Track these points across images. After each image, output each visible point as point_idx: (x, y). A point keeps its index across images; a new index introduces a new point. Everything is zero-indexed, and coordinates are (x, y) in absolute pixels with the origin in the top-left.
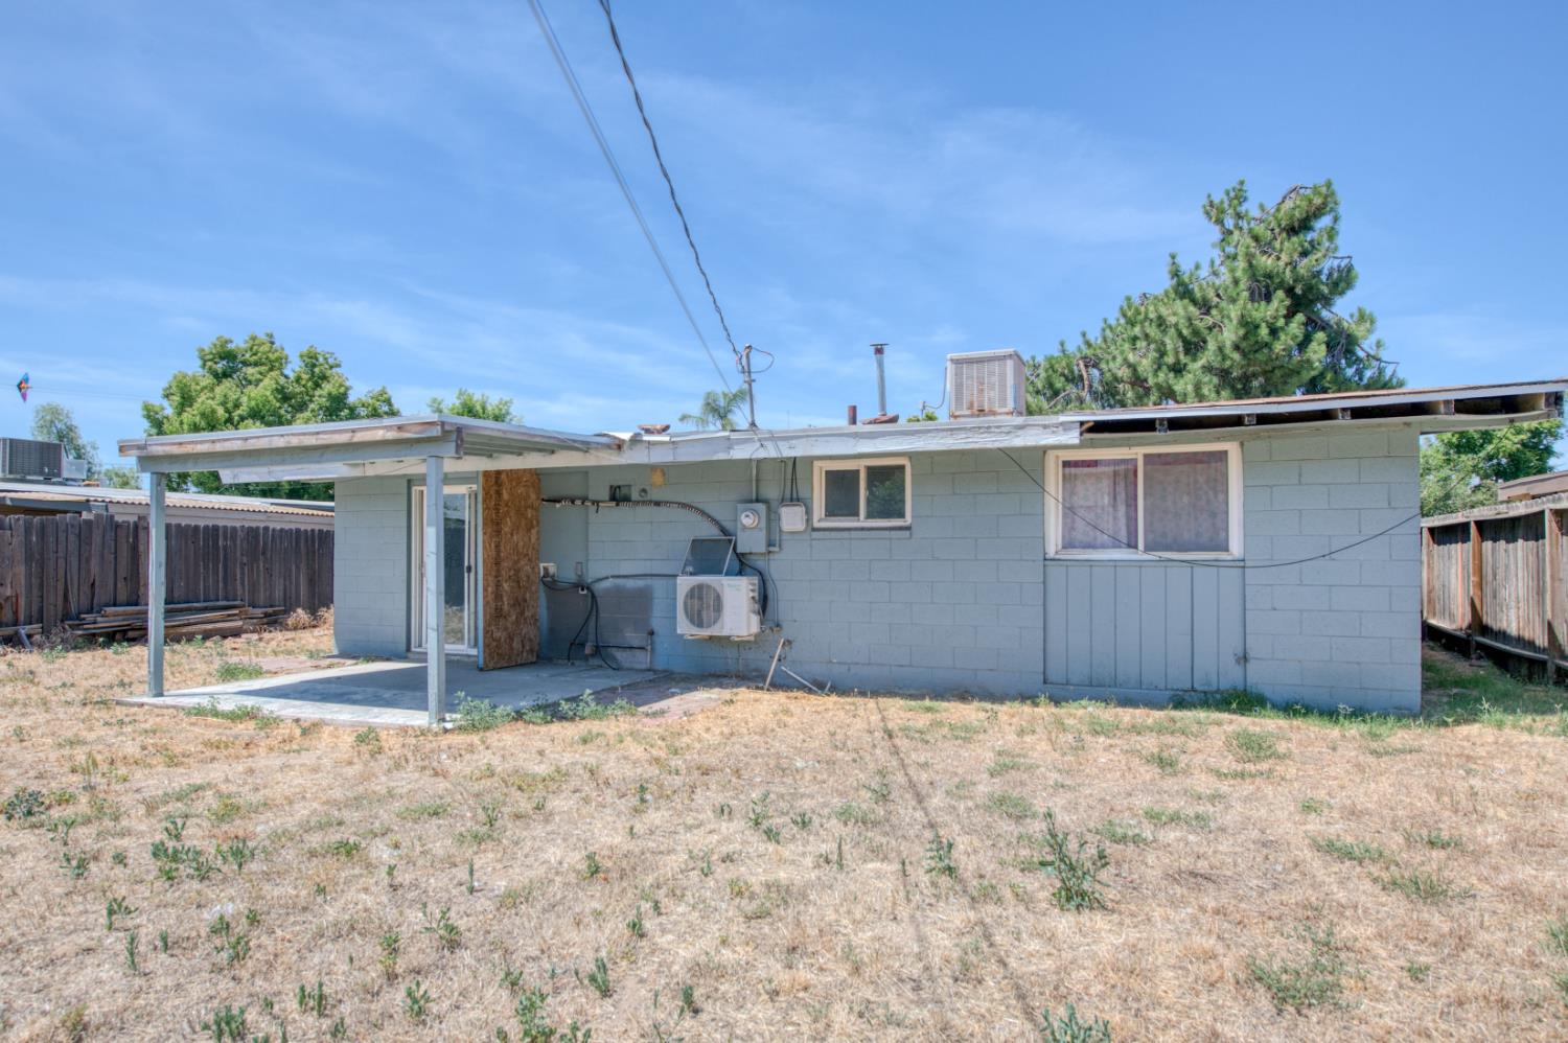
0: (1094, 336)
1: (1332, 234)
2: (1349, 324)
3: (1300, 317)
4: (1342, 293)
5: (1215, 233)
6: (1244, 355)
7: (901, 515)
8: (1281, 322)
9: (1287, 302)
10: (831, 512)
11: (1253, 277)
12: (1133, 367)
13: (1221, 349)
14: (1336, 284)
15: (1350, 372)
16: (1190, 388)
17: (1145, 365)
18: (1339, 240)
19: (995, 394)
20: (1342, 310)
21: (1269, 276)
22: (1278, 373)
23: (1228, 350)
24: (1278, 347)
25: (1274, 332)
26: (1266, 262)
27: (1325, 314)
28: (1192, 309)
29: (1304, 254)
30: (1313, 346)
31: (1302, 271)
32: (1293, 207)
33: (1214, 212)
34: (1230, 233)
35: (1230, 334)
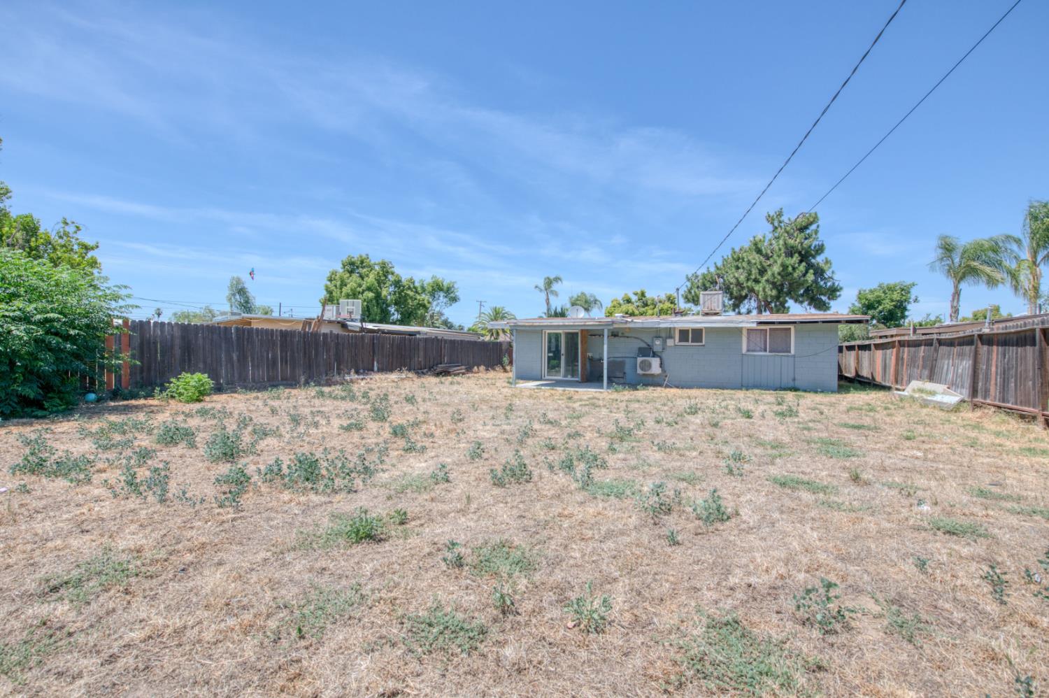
0: (720, 264)
1: (816, 232)
2: (822, 264)
3: (804, 264)
4: (820, 254)
5: (770, 228)
6: (782, 277)
7: (701, 342)
8: (797, 265)
9: (799, 258)
10: (680, 341)
11: (787, 248)
12: (737, 279)
13: (773, 275)
14: (817, 251)
15: (822, 283)
16: (761, 289)
17: (742, 278)
18: (819, 235)
19: (716, 305)
20: (819, 260)
21: (792, 247)
22: (795, 284)
23: (776, 275)
24: (795, 275)
25: (794, 269)
26: (791, 242)
27: (813, 261)
28: (761, 258)
29: (806, 239)
30: (809, 275)
31: (805, 246)
32: (802, 221)
33: (770, 219)
34: (776, 228)
35: (776, 269)
